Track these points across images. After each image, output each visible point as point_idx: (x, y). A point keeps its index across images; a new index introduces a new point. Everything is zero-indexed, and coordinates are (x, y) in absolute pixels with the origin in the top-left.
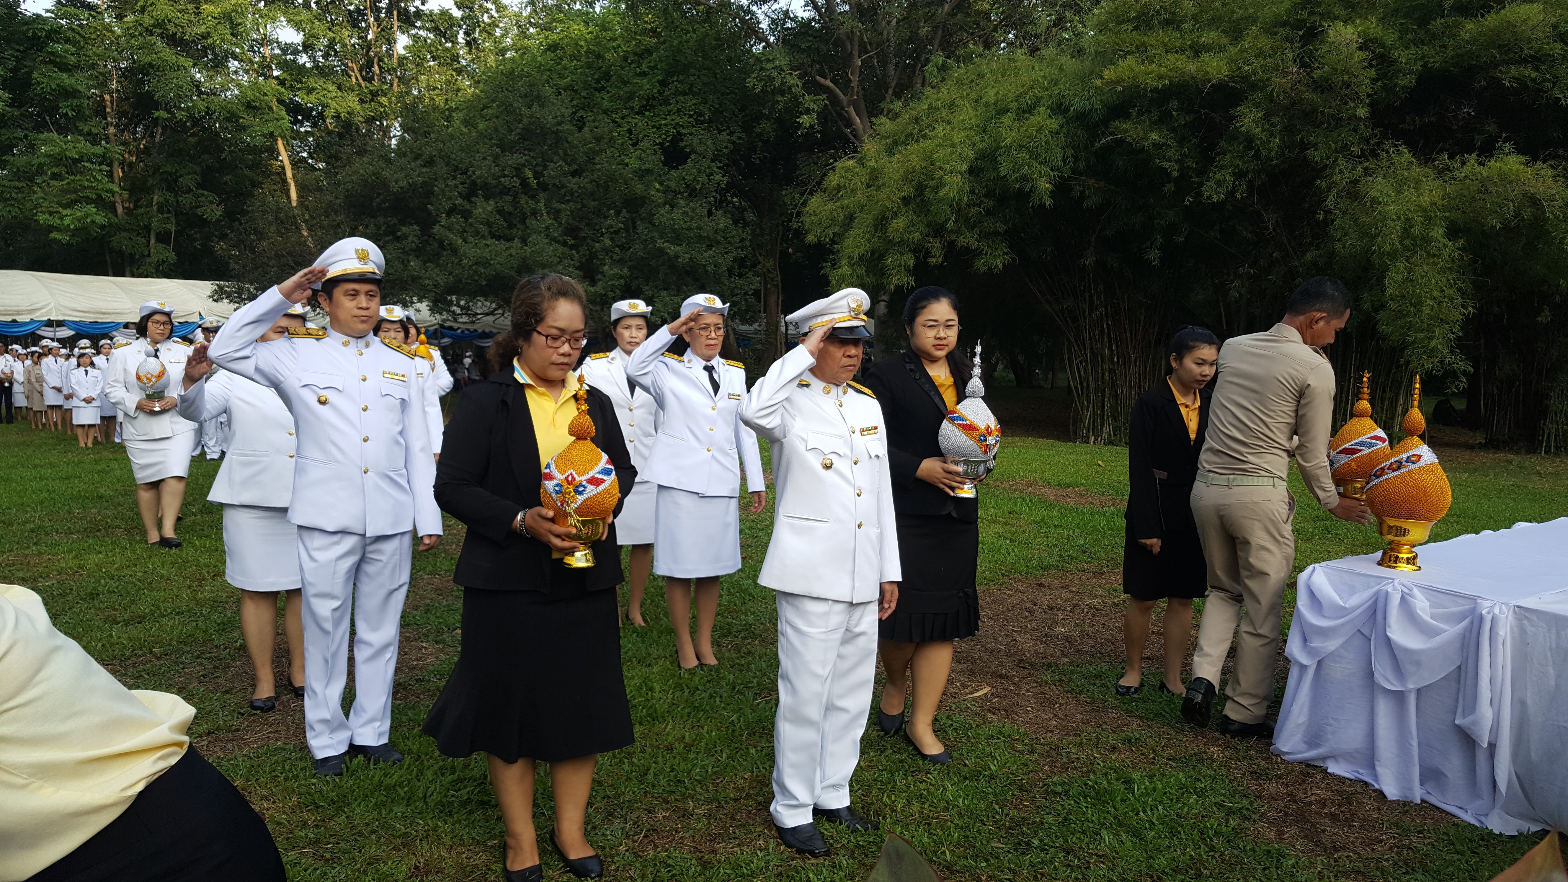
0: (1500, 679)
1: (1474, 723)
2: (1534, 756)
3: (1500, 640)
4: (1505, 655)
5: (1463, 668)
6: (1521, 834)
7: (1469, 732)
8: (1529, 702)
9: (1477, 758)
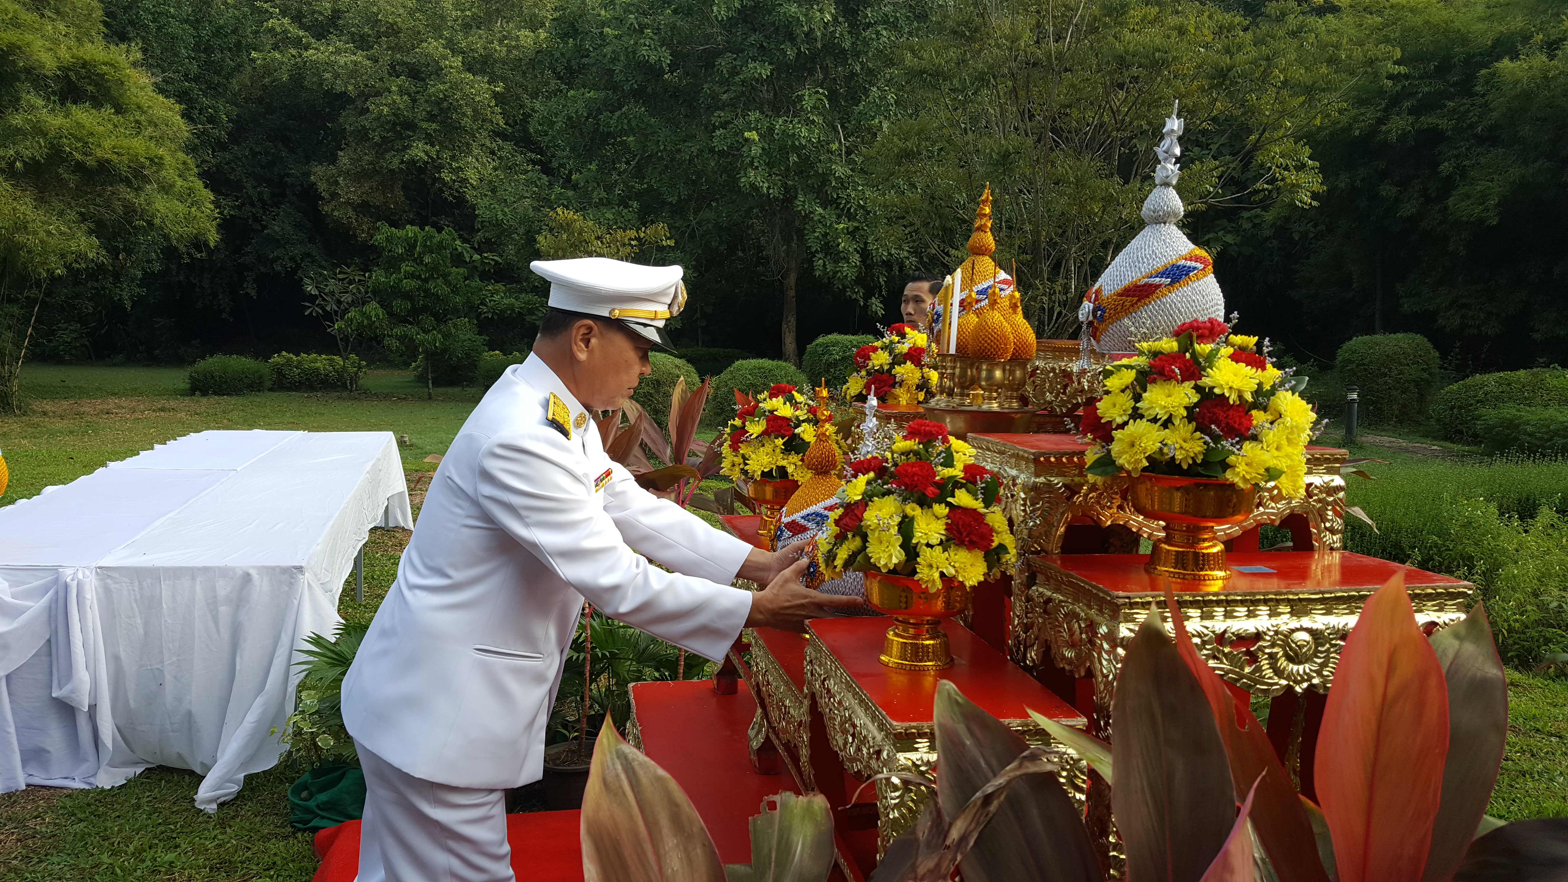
0: (92, 642)
1: (72, 691)
2: (132, 704)
3: (88, 603)
4: (94, 616)
5: (53, 641)
6: (129, 781)
7: (67, 701)
8: (123, 655)
9: (78, 725)
